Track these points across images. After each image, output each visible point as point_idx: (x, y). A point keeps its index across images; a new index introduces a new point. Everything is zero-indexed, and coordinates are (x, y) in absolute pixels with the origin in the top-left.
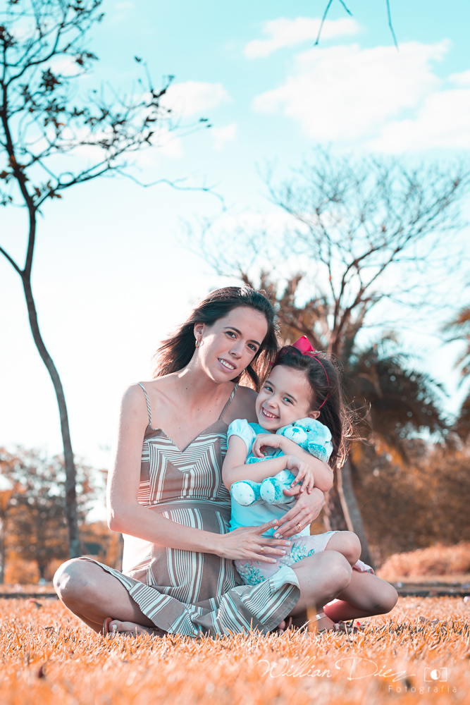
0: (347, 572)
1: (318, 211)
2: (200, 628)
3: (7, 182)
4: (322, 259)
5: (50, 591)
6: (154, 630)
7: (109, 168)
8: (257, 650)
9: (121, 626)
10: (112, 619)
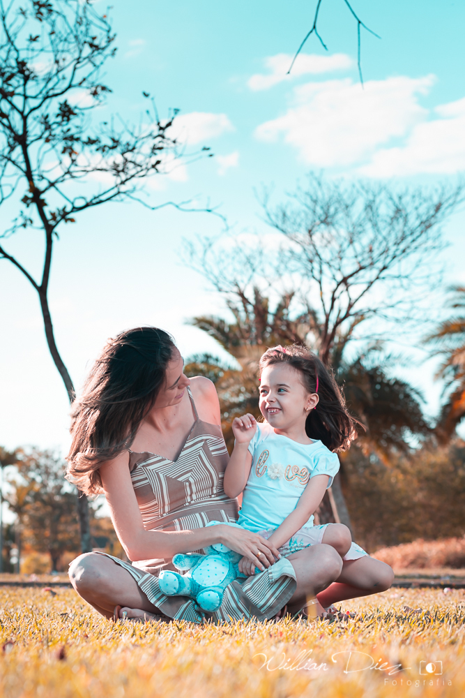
0: (338, 563)
1: (310, 232)
2: (203, 615)
3: (28, 206)
4: (314, 277)
5: (65, 580)
6: (161, 616)
7: (119, 193)
8: (256, 635)
9: (131, 612)
10: (122, 607)
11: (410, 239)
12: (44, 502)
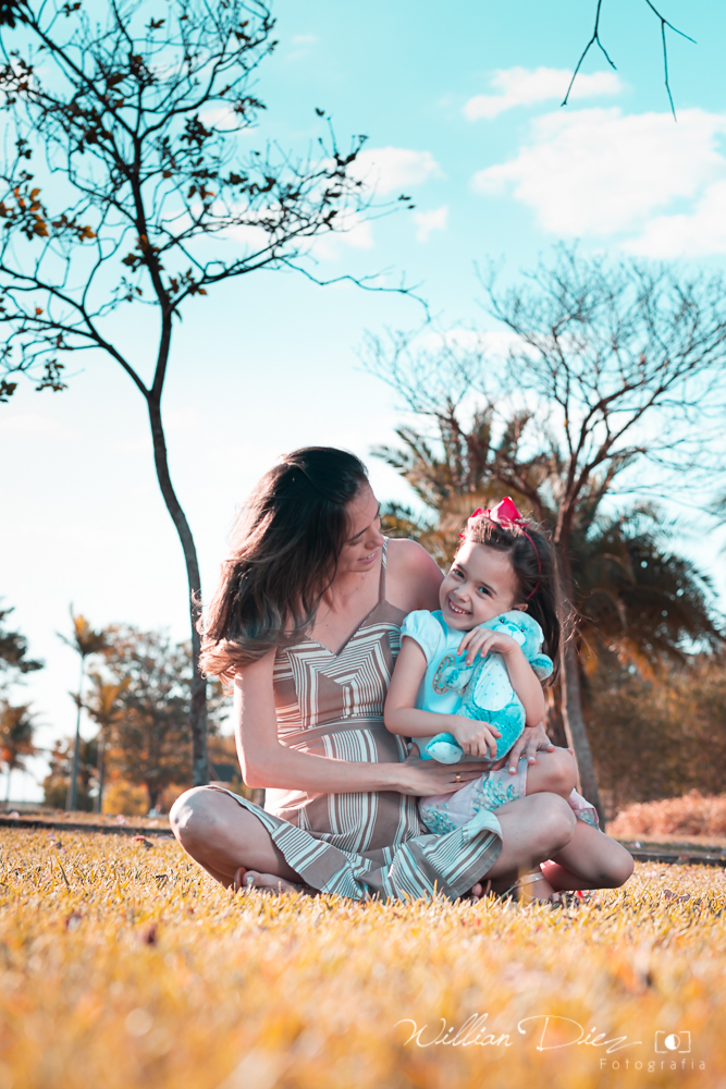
0: (569, 823)
1: (555, 333)
2: (366, 888)
3: (134, 270)
4: (556, 397)
5: (163, 826)
6: (303, 887)
7: (274, 257)
8: (442, 922)
9: (259, 879)
10: (248, 869)
11: (701, 348)
12: (141, 709)
